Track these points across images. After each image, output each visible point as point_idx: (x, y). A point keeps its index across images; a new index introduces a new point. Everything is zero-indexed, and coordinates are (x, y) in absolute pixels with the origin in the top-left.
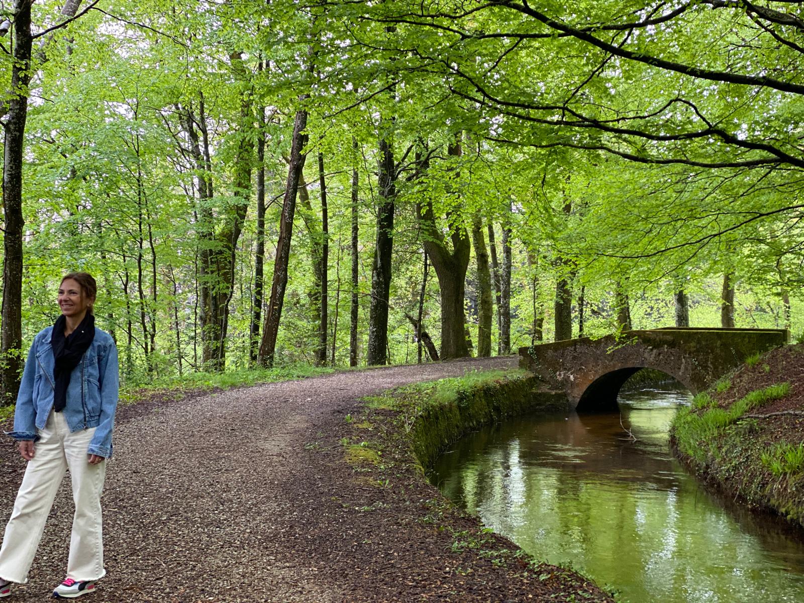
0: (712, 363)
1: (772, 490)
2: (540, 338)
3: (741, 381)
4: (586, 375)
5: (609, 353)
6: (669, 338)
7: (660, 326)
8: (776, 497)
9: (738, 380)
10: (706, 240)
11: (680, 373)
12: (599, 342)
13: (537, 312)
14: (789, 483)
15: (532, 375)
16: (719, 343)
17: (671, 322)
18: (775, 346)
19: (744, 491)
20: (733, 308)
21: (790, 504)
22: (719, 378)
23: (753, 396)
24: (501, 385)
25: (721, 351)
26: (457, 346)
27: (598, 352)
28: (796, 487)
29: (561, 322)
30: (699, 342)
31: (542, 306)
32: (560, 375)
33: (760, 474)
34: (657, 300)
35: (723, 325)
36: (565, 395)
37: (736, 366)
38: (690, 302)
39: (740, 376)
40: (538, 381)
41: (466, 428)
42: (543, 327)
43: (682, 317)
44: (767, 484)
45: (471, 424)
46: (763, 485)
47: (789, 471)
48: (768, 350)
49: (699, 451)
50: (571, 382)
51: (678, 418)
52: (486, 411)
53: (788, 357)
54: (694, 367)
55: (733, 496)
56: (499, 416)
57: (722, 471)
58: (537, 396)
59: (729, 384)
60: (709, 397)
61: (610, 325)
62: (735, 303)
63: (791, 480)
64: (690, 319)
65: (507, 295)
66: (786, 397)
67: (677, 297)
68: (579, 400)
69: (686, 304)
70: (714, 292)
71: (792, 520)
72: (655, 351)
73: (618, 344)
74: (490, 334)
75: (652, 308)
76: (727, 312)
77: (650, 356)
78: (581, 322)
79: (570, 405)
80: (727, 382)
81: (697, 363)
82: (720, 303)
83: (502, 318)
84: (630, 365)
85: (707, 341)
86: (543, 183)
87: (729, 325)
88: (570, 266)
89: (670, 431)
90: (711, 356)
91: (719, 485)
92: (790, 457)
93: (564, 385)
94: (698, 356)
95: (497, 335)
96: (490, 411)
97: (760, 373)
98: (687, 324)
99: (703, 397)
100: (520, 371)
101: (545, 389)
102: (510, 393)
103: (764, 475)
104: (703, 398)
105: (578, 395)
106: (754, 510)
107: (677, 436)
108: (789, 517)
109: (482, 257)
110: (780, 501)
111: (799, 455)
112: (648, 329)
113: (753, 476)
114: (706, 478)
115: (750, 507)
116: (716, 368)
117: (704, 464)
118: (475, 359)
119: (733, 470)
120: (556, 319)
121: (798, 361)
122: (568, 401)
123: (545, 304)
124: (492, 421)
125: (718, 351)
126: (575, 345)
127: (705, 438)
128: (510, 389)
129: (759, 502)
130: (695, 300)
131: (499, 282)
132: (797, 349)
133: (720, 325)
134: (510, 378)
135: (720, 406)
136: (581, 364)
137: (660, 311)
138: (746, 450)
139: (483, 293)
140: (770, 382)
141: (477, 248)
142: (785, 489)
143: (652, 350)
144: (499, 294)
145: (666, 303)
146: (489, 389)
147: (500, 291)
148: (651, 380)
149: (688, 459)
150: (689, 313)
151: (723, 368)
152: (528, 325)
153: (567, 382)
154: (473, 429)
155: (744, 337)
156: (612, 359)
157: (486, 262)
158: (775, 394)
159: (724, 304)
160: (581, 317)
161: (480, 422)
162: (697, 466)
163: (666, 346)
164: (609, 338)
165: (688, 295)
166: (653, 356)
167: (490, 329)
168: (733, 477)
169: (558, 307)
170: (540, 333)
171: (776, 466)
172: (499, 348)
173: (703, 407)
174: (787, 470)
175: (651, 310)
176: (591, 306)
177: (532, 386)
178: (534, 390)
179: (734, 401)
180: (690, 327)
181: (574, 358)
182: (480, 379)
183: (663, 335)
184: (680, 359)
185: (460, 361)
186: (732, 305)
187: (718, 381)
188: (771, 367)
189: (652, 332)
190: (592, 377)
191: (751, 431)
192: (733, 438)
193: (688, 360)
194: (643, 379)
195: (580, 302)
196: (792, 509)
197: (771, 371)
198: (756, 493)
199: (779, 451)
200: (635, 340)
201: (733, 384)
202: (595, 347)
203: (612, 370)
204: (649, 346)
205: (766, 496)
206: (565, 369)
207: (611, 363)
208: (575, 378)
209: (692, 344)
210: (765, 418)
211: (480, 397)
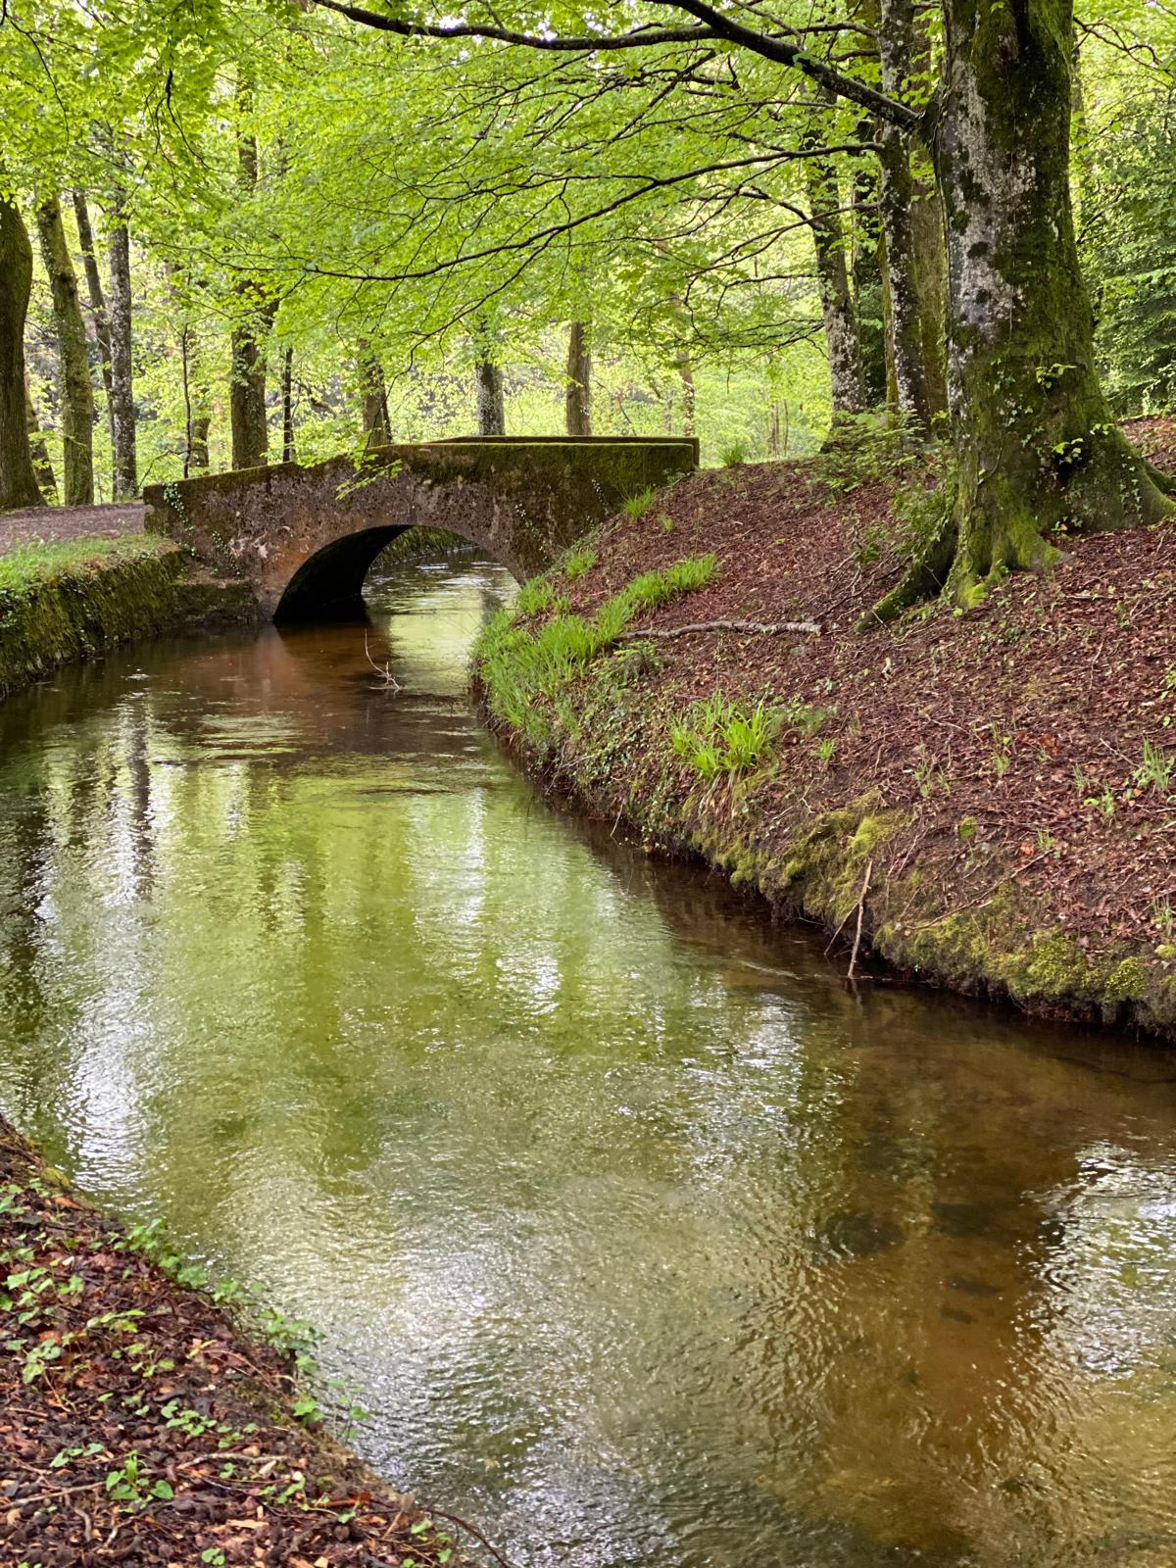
0: (554, 512)
1: (695, 811)
2: (204, 462)
3: (615, 551)
4: (292, 546)
5: (341, 496)
6: (468, 460)
7: (449, 434)
8: (705, 829)
9: (610, 550)
10: (542, 241)
11: (491, 536)
12: (318, 471)
13: (193, 407)
14: (735, 795)
15: (175, 548)
16: (568, 468)
17: (468, 425)
18: (681, 475)
19: (635, 812)
20: (588, 394)
21: (737, 844)
22: (569, 544)
23: (644, 586)
24: (101, 573)
25: (573, 486)
26: (15, 483)
27: (319, 494)
28: (751, 806)
29: (245, 427)
30: (527, 469)
31: (204, 391)
32: (237, 545)
33: (670, 773)
34: (441, 379)
35: (570, 431)
36: (250, 588)
37: (604, 520)
38: (505, 384)
39: (613, 541)
40: (189, 561)
41: (17, 677)
42: (209, 439)
43: (491, 415)
44: (684, 795)
45: (30, 667)
46: (676, 799)
47: (735, 768)
48: (666, 483)
49: (532, 716)
50: (262, 560)
51: (486, 640)
52: (68, 632)
53: (708, 497)
54: (518, 523)
55: (610, 822)
56: (100, 644)
57: (585, 763)
58: (185, 593)
59: (591, 558)
60: (550, 589)
61: (349, 430)
62: (592, 384)
63: (739, 788)
64: (506, 417)
65: (124, 369)
66: (713, 585)
67: (480, 373)
68: (279, 598)
69: (499, 387)
70: (551, 361)
71: (742, 882)
72: (438, 489)
73: (361, 476)
74: (90, 454)
75: (432, 396)
76: (577, 402)
77: (427, 500)
78: (287, 426)
79: (260, 612)
80: (587, 553)
81: (523, 513)
82: (563, 385)
83: (116, 420)
84: (386, 521)
85: (543, 465)
86: (168, 89)
87: (581, 431)
88: (249, 296)
89: (471, 666)
90: (552, 497)
91: (579, 797)
92: (735, 735)
93: (246, 567)
94: (527, 498)
95: (108, 457)
96: (78, 635)
97: (653, 533)
98: (501, 427)
99: (538, 587)
100: (148, 539)
101: (204, 577)
102: (126, 590)
103: (678, 775)
104: (540, 591)
105: (279, 587)
106: (655, 856)
107: (486, 679)
108: (735, 876)
109: (63, 283)
110: (715, 837)
111: (754, 729)
112: (424, 441)
113: (653, 777)
114: (550, 779)
115: (646, 849)
116: (562, 522)
117: (545, 748)
118: (54, 512)
119: (607, 761)
120: (233, 422)
121: (727, 506)
122: (255, 601)
123: (213, 388)
124: (79, 659)
125: (567, 486)
126: (268, 481)
127: (546, 685)
128: (123, 582)
129: (668, 838)
130: (515, 378)
131: (107, 341)
132: (725, 481)
133: (563, 431)
134: (123, 556)
135: (575, 610)
136: (283, 521)
137: (449, 402)
138: (636, 716)
139: (69, 363)
140: (674, 552)
141: (50, 263)
142: (726, 809)
143: (431, 487)
144: (109, 365)
145: (459, 385)
146: (72, 583)
147: (110, 359)
148: (432, 546)
149: (509, 732)
150: (505, 405)
151: (576, 523)
152: (176, 433)
153: (252, 560)
154: (35, 677)
155: (618, 456)
156: (348, 509)
157: (73, 293)
158: (687, 580)
159: (573, 384)
160: (287, 416)
161: (54, 659)
162: (530, 749)
163: (460, 478)
164: (340, 463)
165: (503, 369)
166: (435, 499)
167: (89, 443)
168: (609, 779)
169: (238, 391)
170: (203, 450)
171: (706, 757)
172: (115, 487)
173: (540, 612)
174: (728, 764)
175: (432, 399)
176: (310, 392)
177: (175, 573)
178: (180, 581)
179: (602, 597)
180: (508, 435)
181: (267, 507)
182: (50, 562)
183: (454, 455)
184: (488, 505)
185: (17, 516)
186: (587, 388)
187: (568, 553)
188: (674, 521)
189: (433, 447)
190: (307, 549)
191: (645, 668)
192: (606, 687)
193: (506, 507)
194: (415, 546)
195: (284, 383)
196: (742, 856)
197: (675, 529)
198: (659, 819)
199: (711, 719)
200: (397, 467)
201: (599, 559)
202: (312, 484)
203: (348, 532)
204: (425, 478)
205: (683, 825)
206: (248, 532)
207: (347, 518)
208: (271, 552)
209: (516, 473)
210: (672, 638)
211: (51, 603)
